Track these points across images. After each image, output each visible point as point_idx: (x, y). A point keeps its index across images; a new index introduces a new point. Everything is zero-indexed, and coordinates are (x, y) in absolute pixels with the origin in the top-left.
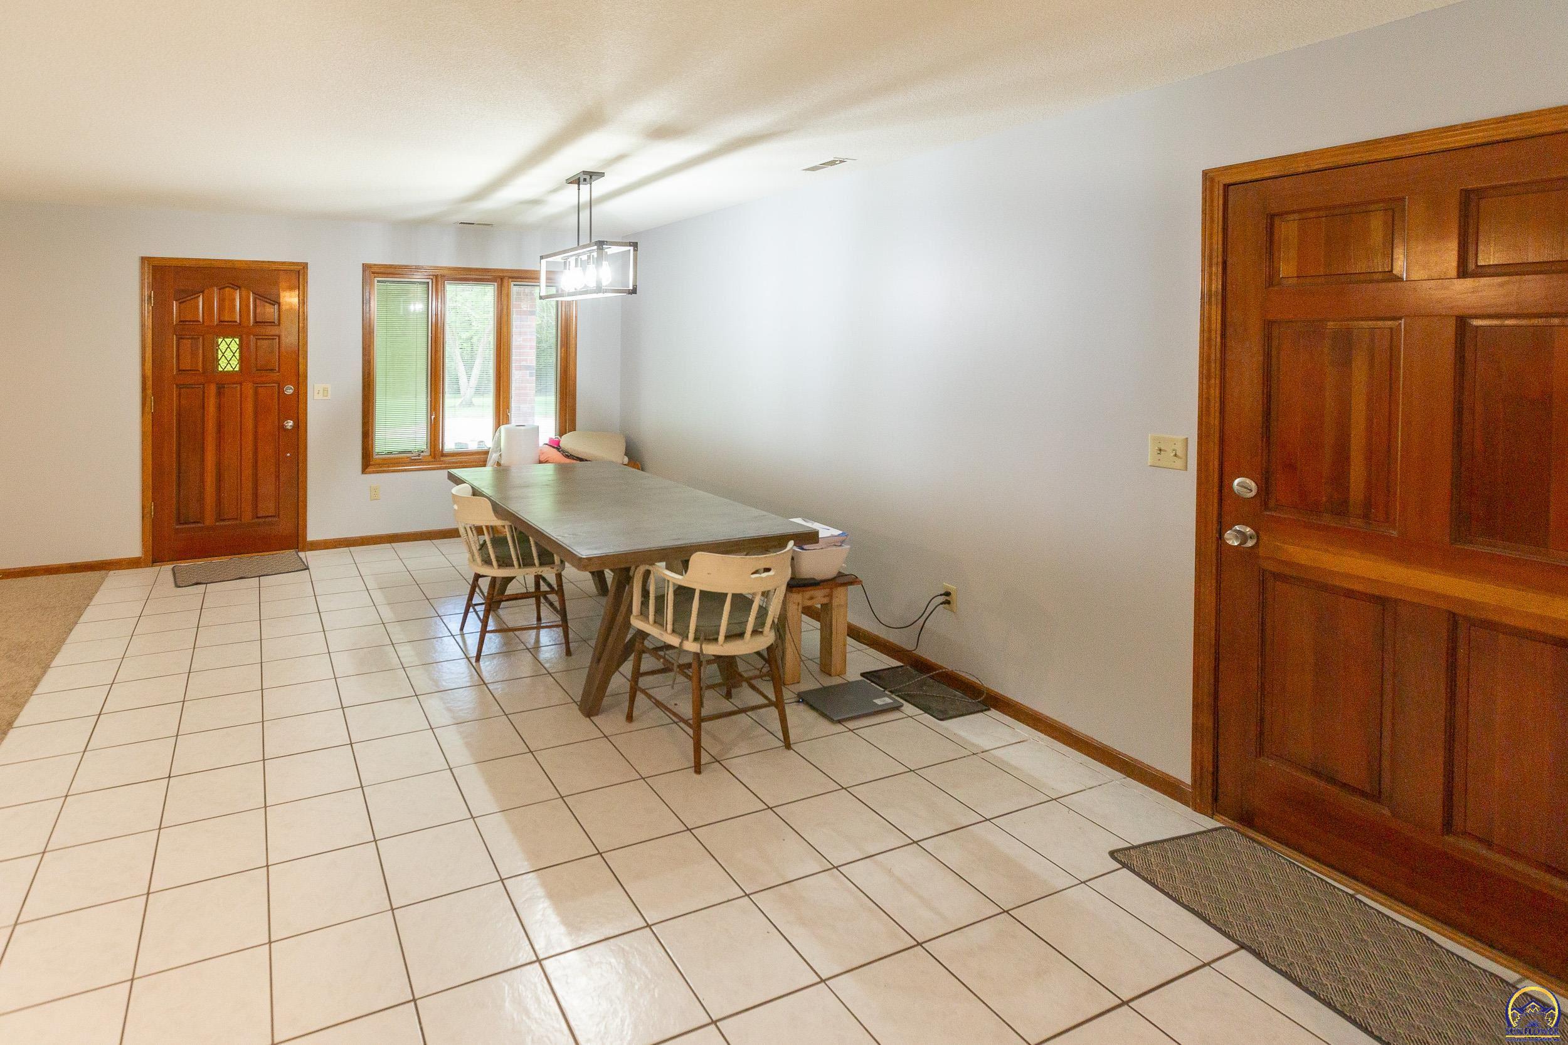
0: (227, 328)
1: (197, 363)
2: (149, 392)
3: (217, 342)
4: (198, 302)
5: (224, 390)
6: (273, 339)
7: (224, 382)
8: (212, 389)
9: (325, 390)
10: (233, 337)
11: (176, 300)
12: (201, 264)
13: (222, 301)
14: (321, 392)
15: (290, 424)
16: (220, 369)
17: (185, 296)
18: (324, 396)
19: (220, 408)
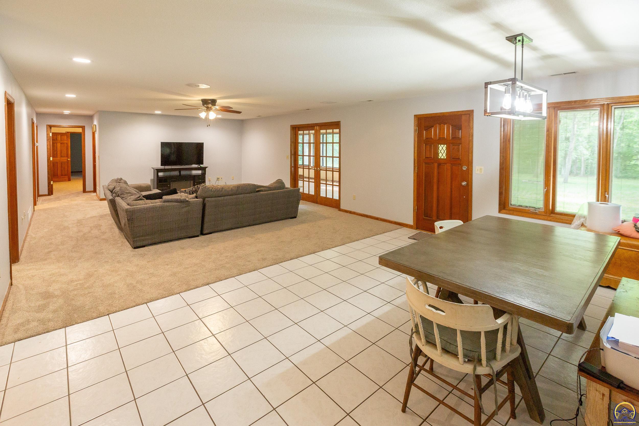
0: (442, 141)
1: (431, 154)
2: (416, 165)
3: (438, 146)
4: (432, 130)
5: (440, 166)
6: (459, 145)
7: (440, 163)
8: (436, 165)
9: (481, 169)
10: (444, 144)
11: (425, 130)
12: (433, 115)
13: (440, 129)
14: (479, 170)
15: (464, 183)
16: (439, 158)
17: (428, 128)
18: (480, 172)
19: (439, 173)
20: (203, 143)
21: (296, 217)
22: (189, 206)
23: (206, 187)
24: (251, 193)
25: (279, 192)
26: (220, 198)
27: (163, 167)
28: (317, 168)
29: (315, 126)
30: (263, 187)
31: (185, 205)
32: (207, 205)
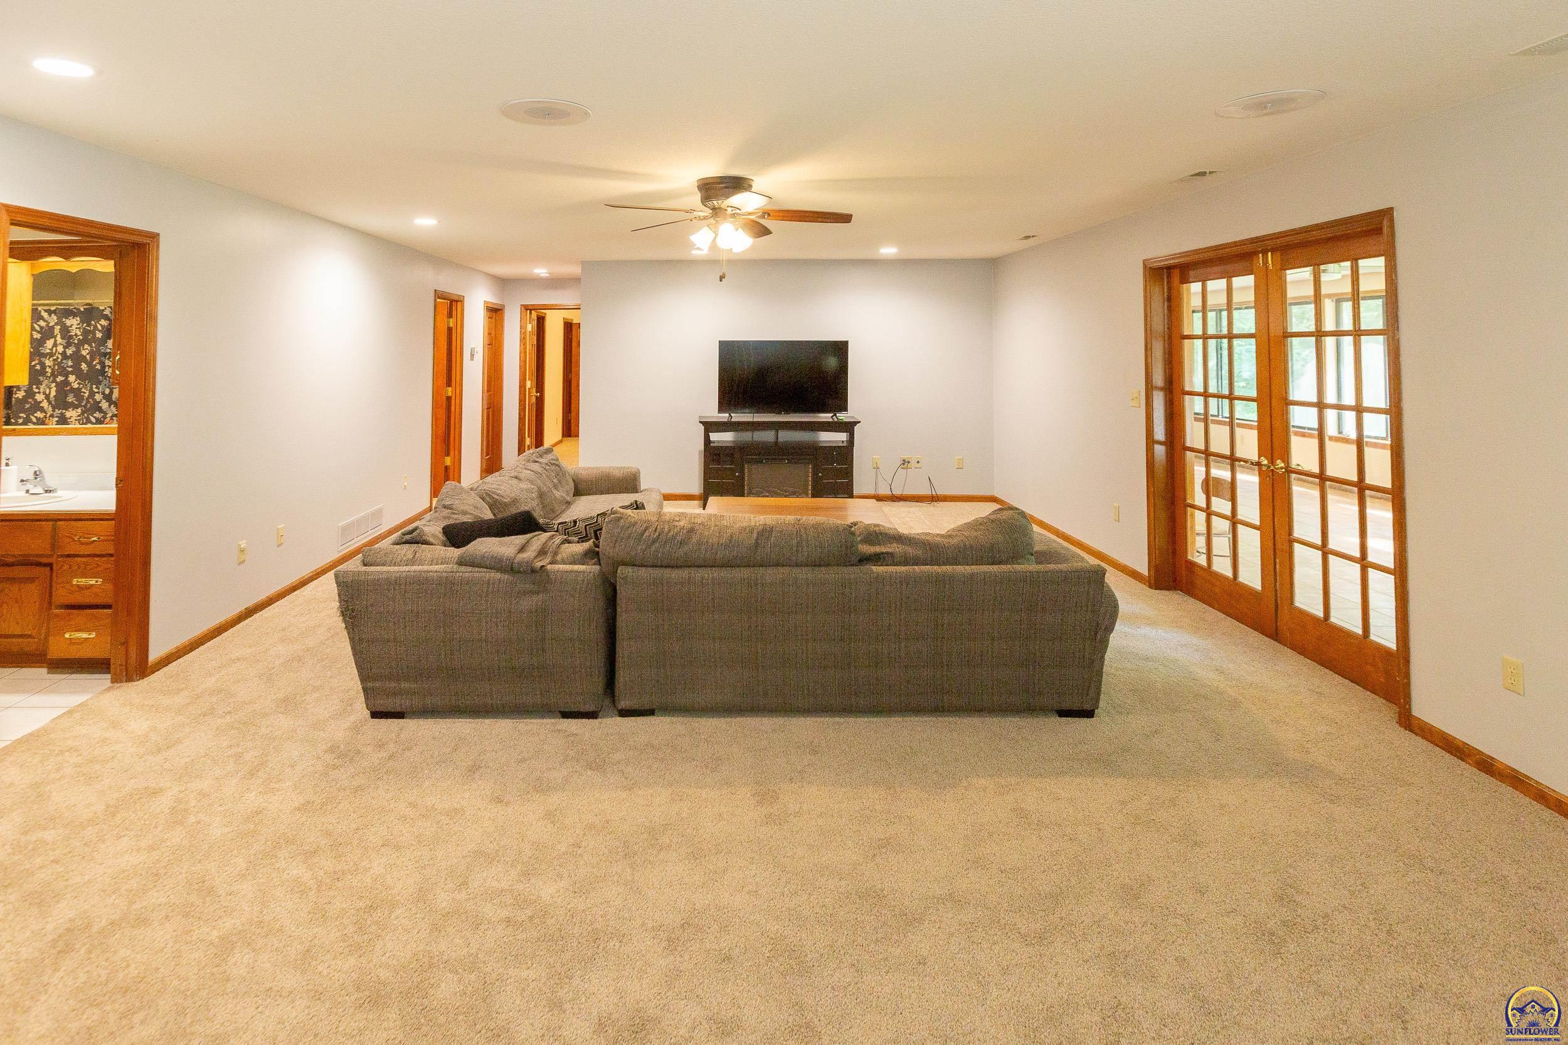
20: (848, 341)
21: (1089, 714)
22: (546, 590)
23: (621, 518)
24: (828, 565)
25: (972, 575)
26: (674, 574)
27: (724, 417)
28: (1272, 461)
29: (1256, 253)
30: (899, 538)
31: (529, 586)
32: (623, 593)
